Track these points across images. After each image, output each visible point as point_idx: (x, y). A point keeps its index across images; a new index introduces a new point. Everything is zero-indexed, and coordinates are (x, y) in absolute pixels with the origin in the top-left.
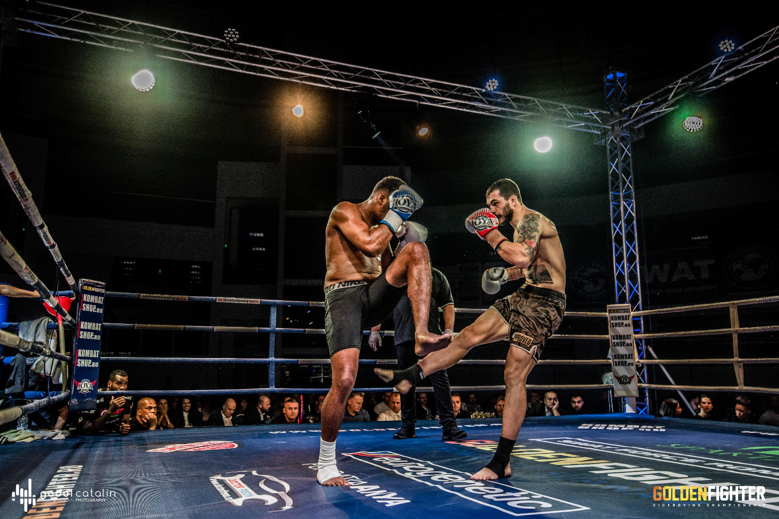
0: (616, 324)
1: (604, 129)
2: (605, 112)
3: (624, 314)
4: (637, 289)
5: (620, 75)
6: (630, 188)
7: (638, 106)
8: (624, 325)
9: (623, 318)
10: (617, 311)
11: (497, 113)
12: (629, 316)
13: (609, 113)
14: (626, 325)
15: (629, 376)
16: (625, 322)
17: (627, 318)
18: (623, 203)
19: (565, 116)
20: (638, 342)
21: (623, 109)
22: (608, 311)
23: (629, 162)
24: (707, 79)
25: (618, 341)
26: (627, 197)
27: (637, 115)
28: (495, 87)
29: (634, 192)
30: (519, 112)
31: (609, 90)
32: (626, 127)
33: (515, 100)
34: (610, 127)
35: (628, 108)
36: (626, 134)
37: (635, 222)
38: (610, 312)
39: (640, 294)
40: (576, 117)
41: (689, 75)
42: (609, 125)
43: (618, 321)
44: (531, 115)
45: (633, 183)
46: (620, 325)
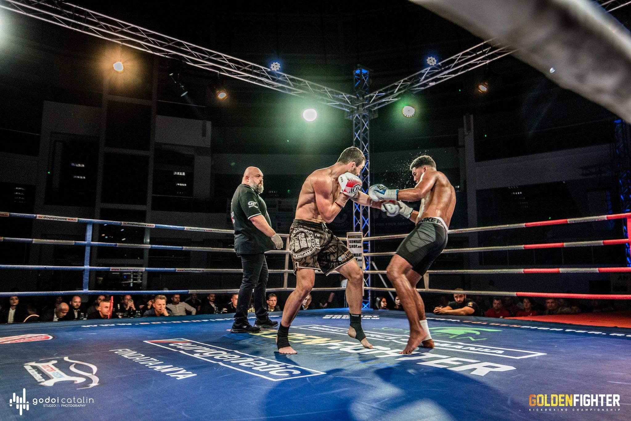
0: (352, 246)
1: (353, 108)
2: (353, 96)
3: (358, 239)
4: (368, 222)
5: (364, 71)
6: (367, 152)
7: (375, 95)
8: (357, 247)
9: (357, 242)
10: (353, 237)
11: (278, 88)
12: (361, 240)
13: (356, 97)
14: (359, 247)
16: (358, 245)
17: (359, 242)
19: (326, 96)
20: (366, 258)
21: (365, 96)
22: (347, 237)
23: (367, 134)
24: (418, 82)
27: (374, 101)
28: (278, 69)
29: (369, 155)
30: (293, 89)
31: (356, 81)
32: (367, 109)
33: (292, 80)
34: (356, 108)
35: (368, 96)
36: (367, 113)
37: (368, 176)
38: (349, 238)
39: (369, 226)
40: (334, 98)
41: (408, 77)
42: (356, 106)
43: (353, 244)
44: (302, 93)
45: (369, 148)
46: (355, 246)
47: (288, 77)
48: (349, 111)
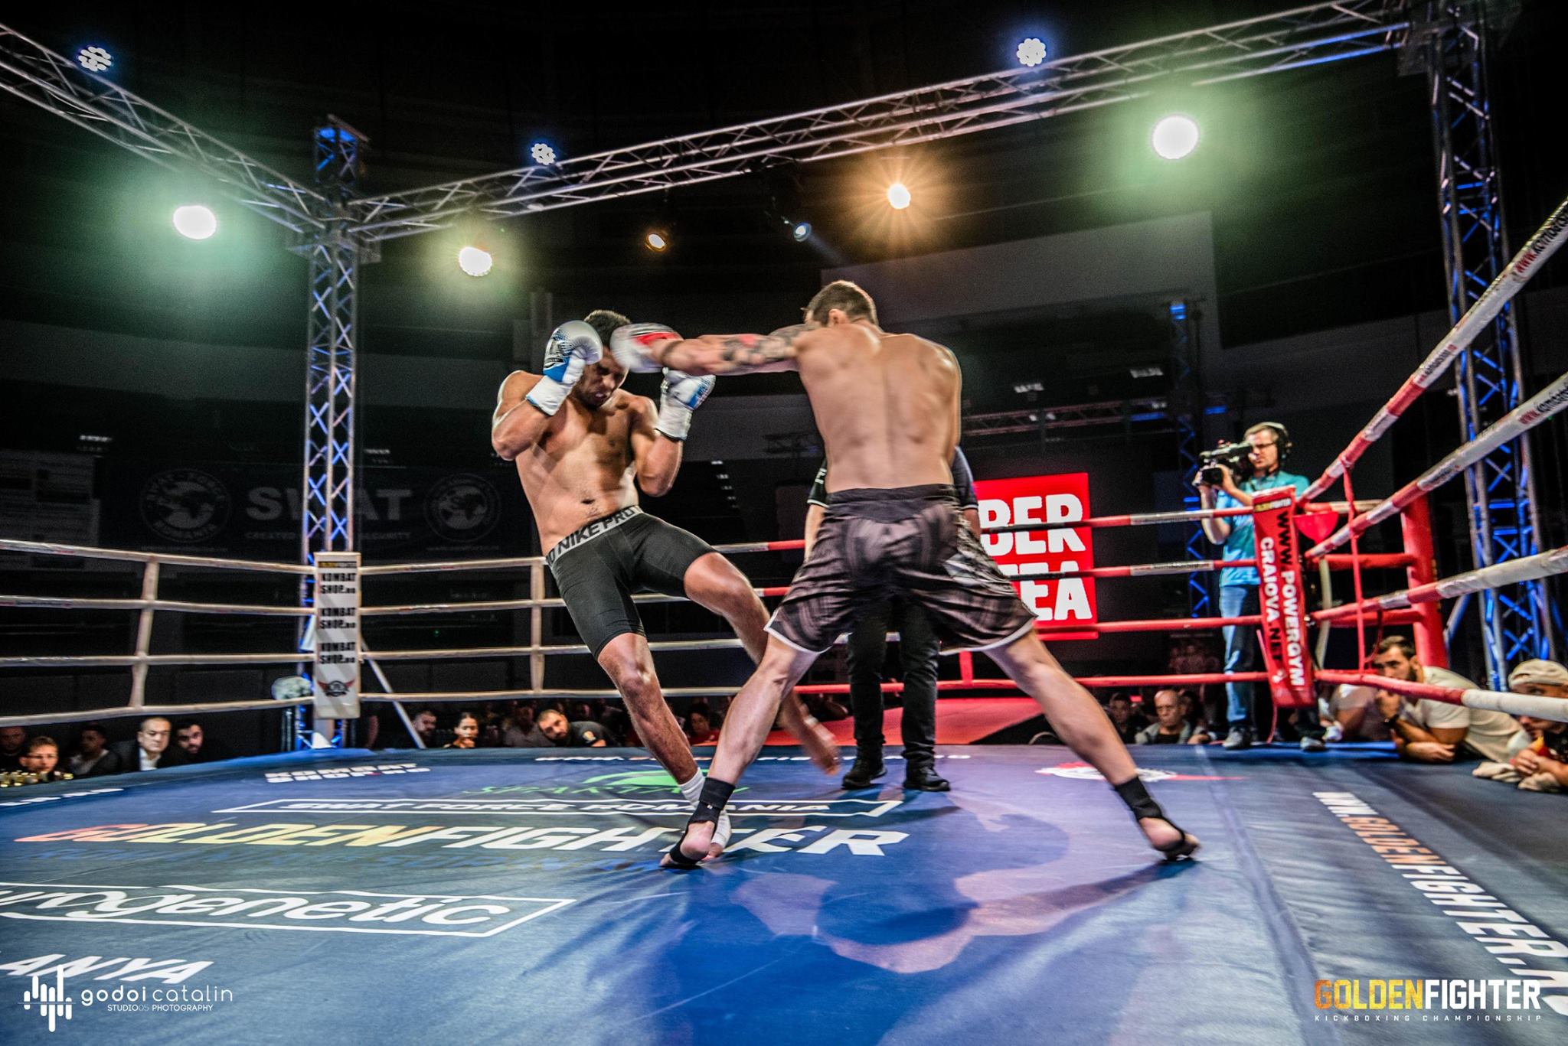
0: (330, 589)
1: (314, 226)
2: (316, 195)
3: (347, 571)
4: (344, 526)
5: (345, 137)
6: (347, 346)
7: (379, 205)
8: (345, 590)
9: (343, 577)
10: (333, 564)
11: (95, 123)
12: (354, 574)
13: (323, 199)
14: (349, 591)
15: (345, 680)
16: (347, 585)
17: (350, 578)
18: (334, 371)
19: (243, 180)
21: (351, 201)
22: (316, 564)
23: (349, 299)
24: (502, 196)
25: (331, 618)
26: (343, 360)
27: (373, 221)
28: (102, 68)
29: (353, 354)
30: (148, 137)
31: (322, 157)
32: (354, 236)
33: (142, 111)
34: (322, 226)
35: (359, 202)
36: (352, 246)
37: (351, 408)
38: (319, 566)
39: (350, 536)
40: (264, 189)
41: (476, 179)
42: (322, 222)
43: (333, 583)
44: (173, 155)
45: (354, 336)
46: (337, 590)
47: (129, 99)
48: (299, 231)
